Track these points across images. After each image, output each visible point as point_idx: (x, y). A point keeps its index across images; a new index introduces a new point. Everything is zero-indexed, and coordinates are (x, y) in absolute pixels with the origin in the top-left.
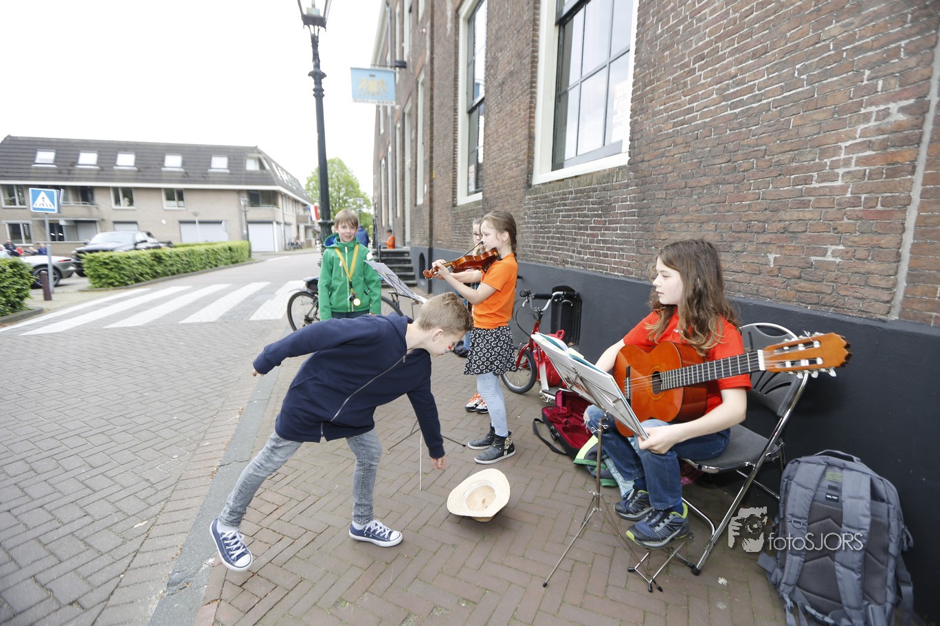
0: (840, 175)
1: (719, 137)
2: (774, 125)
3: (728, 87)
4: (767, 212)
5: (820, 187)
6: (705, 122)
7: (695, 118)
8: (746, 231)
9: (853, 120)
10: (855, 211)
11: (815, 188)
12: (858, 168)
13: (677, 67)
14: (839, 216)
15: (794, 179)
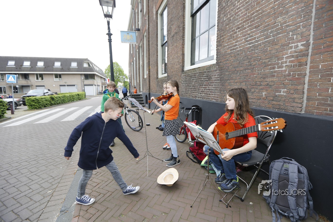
0: (284, 66)
1: (245, 54)
2: (263, 50)
3: (247, 38)
4: (262, 79)
5: (278, 70)
6: (240, 49)
7: (237, 48)
8: (255, 85)
9: (287, 48)
10: (289, 78)
11: (276, 71)
12: (289, 64)
13: (231, 31)
14: (284, 80)
15: (270, 68)
